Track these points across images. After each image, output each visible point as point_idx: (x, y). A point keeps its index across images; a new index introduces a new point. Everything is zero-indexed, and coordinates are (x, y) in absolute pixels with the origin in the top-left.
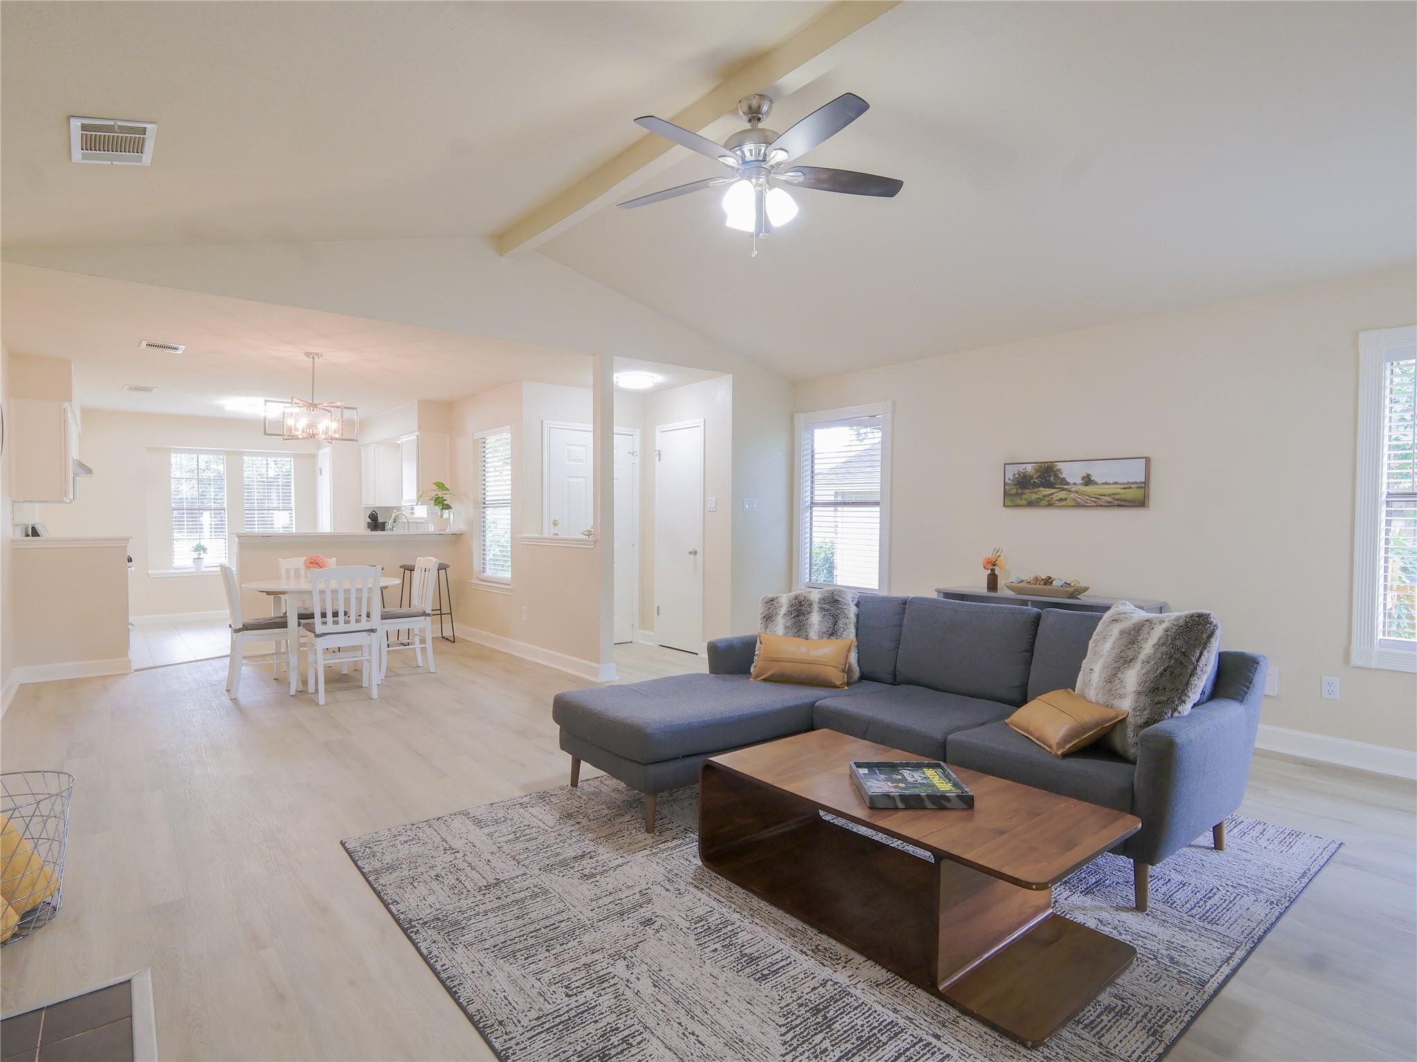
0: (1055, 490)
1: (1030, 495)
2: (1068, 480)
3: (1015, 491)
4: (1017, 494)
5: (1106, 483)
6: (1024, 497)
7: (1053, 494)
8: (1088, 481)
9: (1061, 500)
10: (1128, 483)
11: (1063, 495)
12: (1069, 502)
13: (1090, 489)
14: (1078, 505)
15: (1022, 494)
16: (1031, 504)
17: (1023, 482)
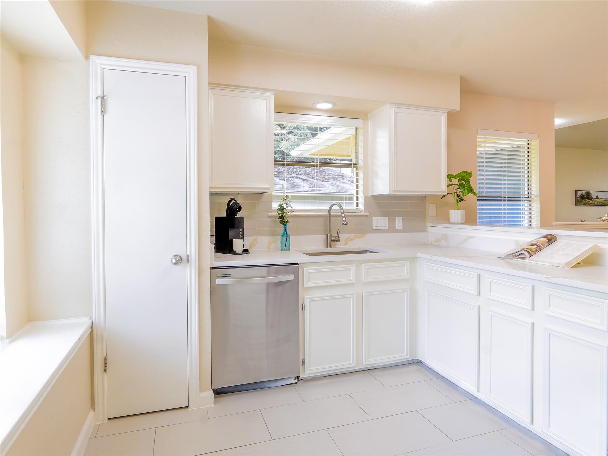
0: (590, 200)
1: (584, 201)
2: (593, 197)
3: (580, 200)
4: (580, 201)
5: (601, 199)
6: (583, 202)
7: (589, 201)
8: (597, 198)
9: (591, 203)
10: (605, 199)
11: (591, 202)
12: (593, 204)
13: (597, 200)
14: (595, 205)
15: (582, 201)
16: (585, 204)
17: (582, 197)
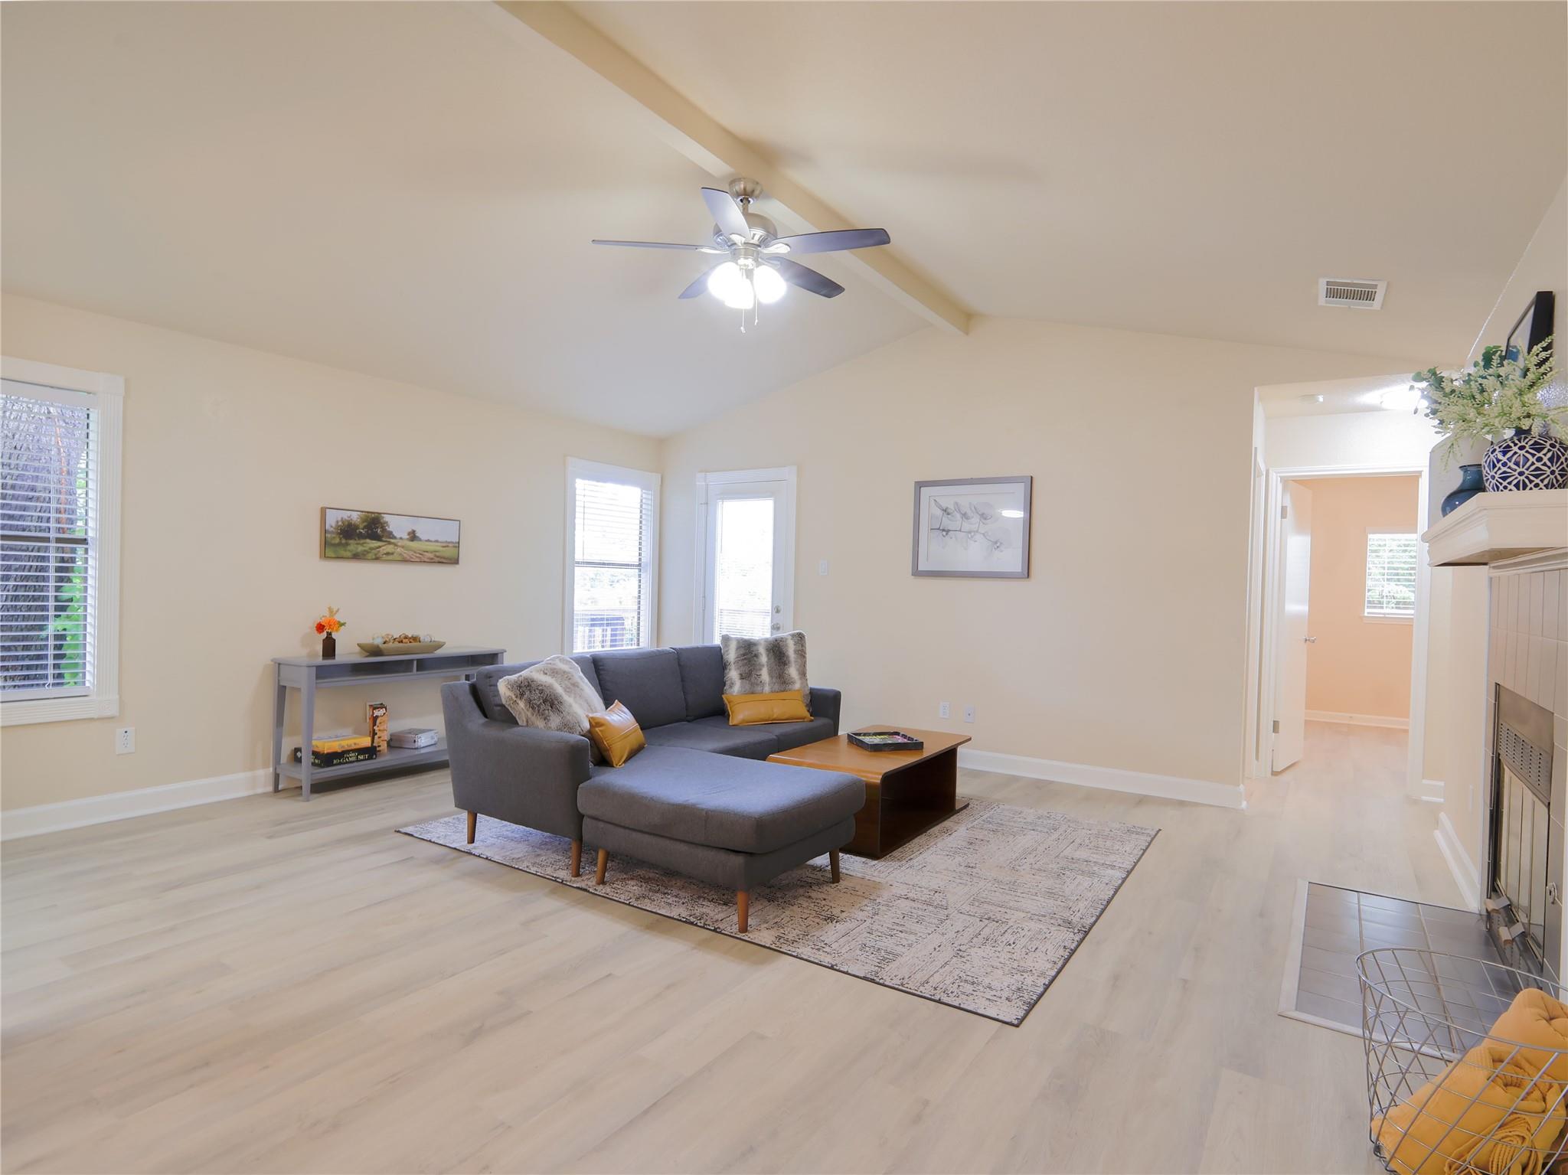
0: (383, 543)
1: (354, 546)
2: (395, 534)
3: (337, 541)
4: (340, 544)
5: (428, 541)
6: (349, 548)
7: (380, 547)
8: (413, 536)
9: (388, 554)
10: (446, 542)
11: (389, 548)
12: (396, 557)
13: (414, 545)
14: (405, 561)
15: (347, 544)
16: (356, 557)
17: (348, 531)
